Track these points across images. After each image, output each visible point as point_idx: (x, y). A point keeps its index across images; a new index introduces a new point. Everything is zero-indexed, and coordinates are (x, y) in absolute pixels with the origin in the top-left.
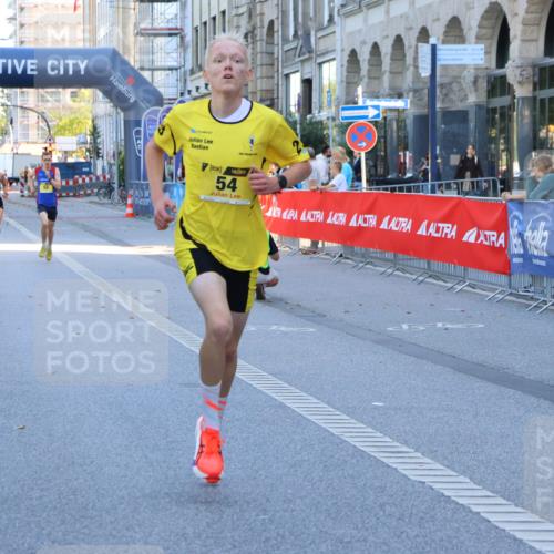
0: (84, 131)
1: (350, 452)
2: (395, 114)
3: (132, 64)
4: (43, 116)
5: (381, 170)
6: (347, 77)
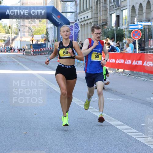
0: (43, 33)
1: (134, 141)
2: (147, 27)
3: (59, 11)
4: (30, 28)
5: (143, 45)
6: (131, 15)
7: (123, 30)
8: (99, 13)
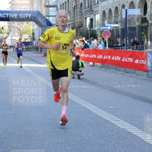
1: (104, 120)
2: (116, 28)
3: (43, 15)
4: (19, 29)
5: (112, 44)
6: (102, 18)
7: (95, 30)
8: (76, 17)
